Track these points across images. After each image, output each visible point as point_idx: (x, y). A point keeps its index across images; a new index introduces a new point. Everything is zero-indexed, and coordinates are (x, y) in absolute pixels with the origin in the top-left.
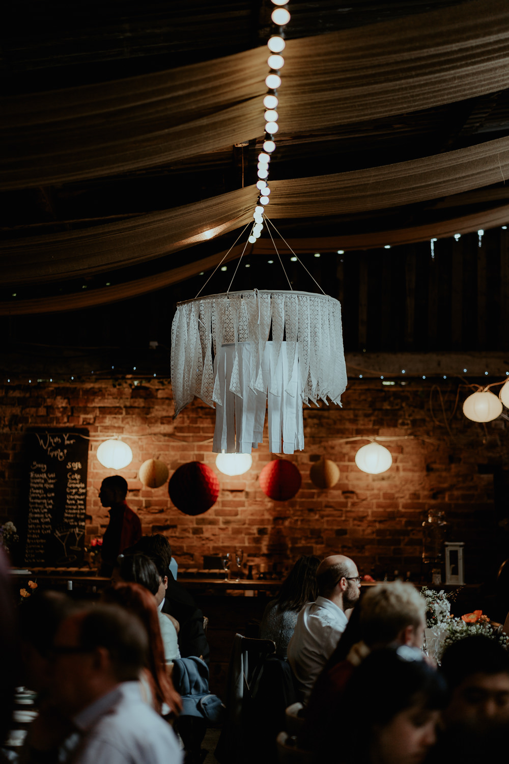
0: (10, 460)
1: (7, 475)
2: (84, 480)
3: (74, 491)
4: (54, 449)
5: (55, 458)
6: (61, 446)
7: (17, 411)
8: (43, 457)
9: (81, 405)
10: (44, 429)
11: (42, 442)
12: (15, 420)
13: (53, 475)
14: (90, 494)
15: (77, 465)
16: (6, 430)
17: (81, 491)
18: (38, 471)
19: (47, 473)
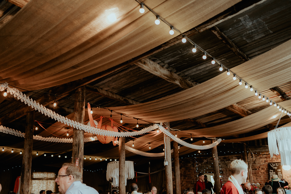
0: (265, 170)
1: (265, 173)
2: (282, 173)
3: (280, 176)
4: (274, 167)
5: (275, 169)
6: (276, 166)
7: (265, 159)
8: (272, 169)
9: (279, 157)
10: (271, 163)
11: (271, 166)
12: (265, 161)
13: (275, 172)
14: (284, 176)
15: (280, 170)
16: (264, 163)
17: (281, 176)
18: (271, 172)
19: (273, 172)
